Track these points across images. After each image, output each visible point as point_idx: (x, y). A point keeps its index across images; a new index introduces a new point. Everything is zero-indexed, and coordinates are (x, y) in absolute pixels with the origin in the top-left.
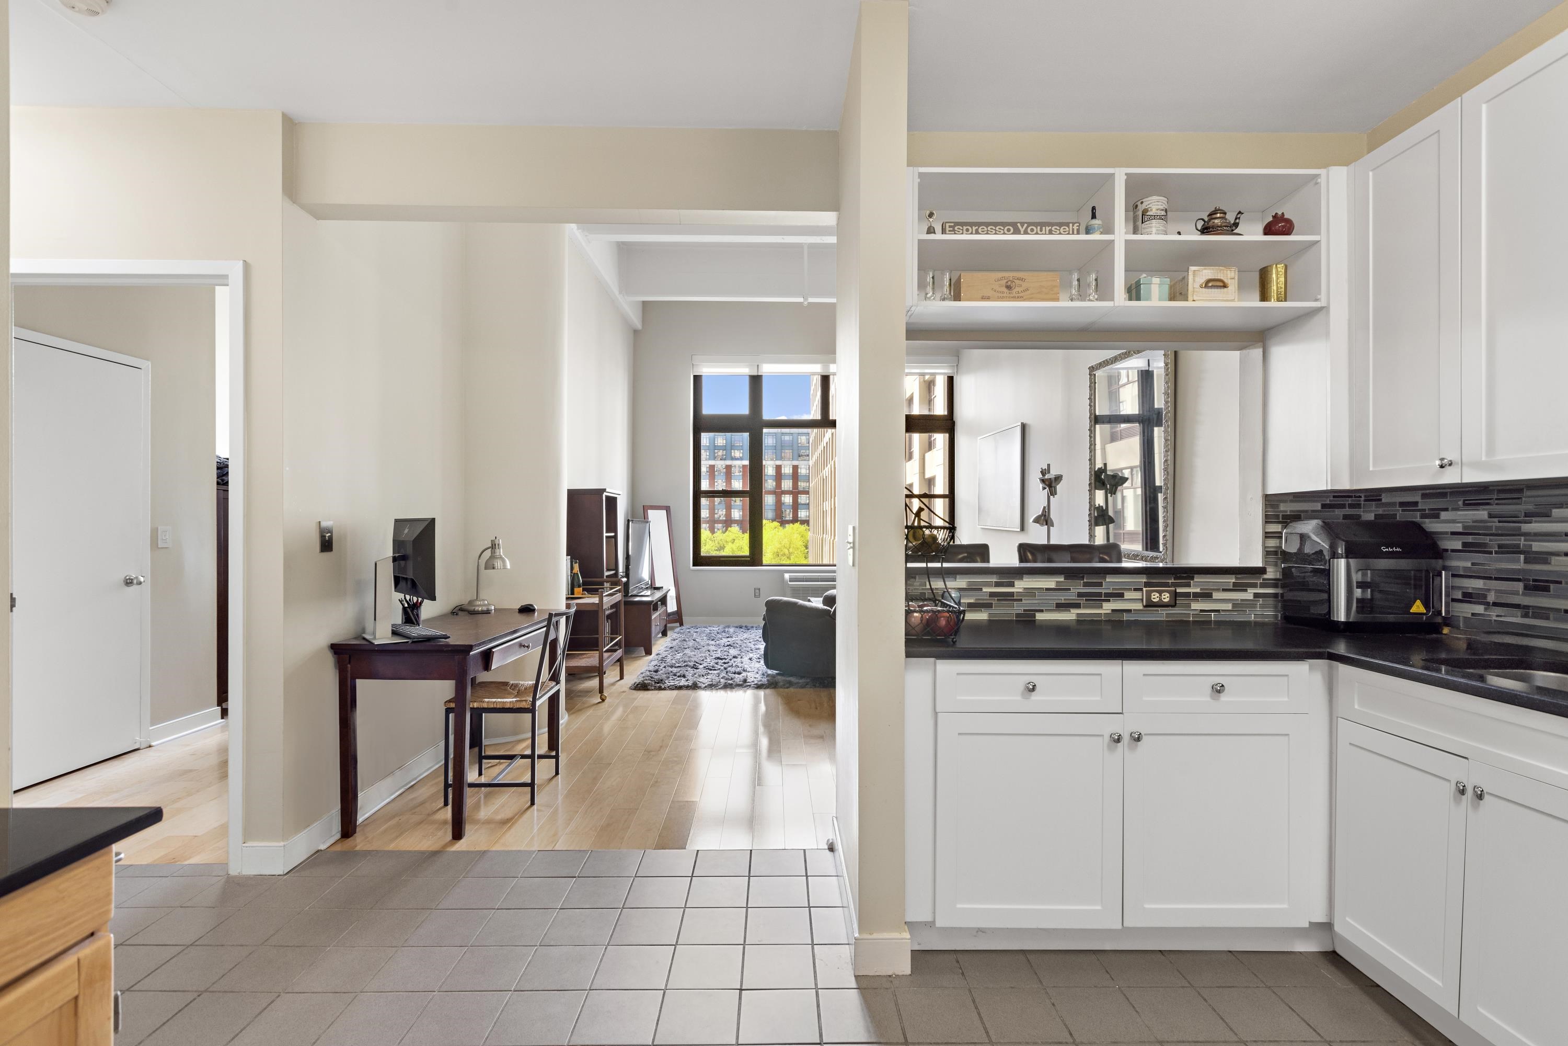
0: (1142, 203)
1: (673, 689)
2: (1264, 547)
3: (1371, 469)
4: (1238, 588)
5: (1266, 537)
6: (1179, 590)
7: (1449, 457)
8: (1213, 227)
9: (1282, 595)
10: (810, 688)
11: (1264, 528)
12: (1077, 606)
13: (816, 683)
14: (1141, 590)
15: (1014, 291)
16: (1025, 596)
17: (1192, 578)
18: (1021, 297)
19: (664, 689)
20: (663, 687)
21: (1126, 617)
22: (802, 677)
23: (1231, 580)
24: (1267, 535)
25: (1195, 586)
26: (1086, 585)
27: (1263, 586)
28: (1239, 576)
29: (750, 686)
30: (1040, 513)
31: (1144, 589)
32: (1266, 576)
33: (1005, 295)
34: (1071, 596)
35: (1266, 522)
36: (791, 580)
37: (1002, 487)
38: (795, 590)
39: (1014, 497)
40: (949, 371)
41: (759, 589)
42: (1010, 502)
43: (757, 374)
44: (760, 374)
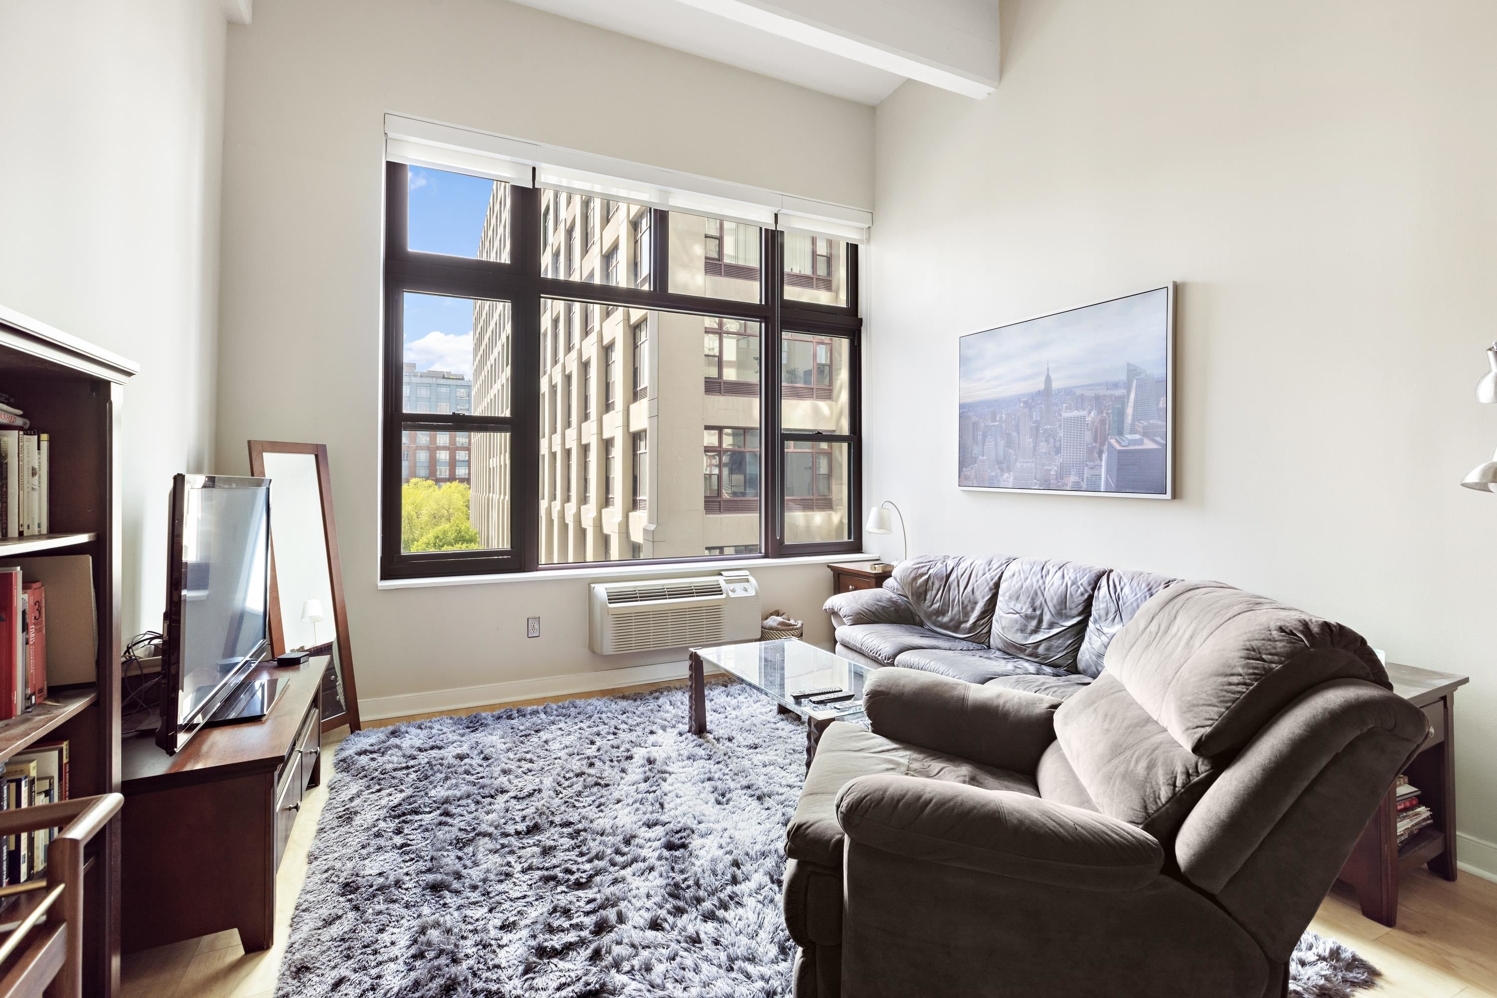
36: (614, 598)
37: (1065, 415)
38: (621, 619)
39: (1133, 431)
40: (853, 237)
41: (538, 619)
42: (1113, 441)
43: (531, 186)
44: (537, 186)
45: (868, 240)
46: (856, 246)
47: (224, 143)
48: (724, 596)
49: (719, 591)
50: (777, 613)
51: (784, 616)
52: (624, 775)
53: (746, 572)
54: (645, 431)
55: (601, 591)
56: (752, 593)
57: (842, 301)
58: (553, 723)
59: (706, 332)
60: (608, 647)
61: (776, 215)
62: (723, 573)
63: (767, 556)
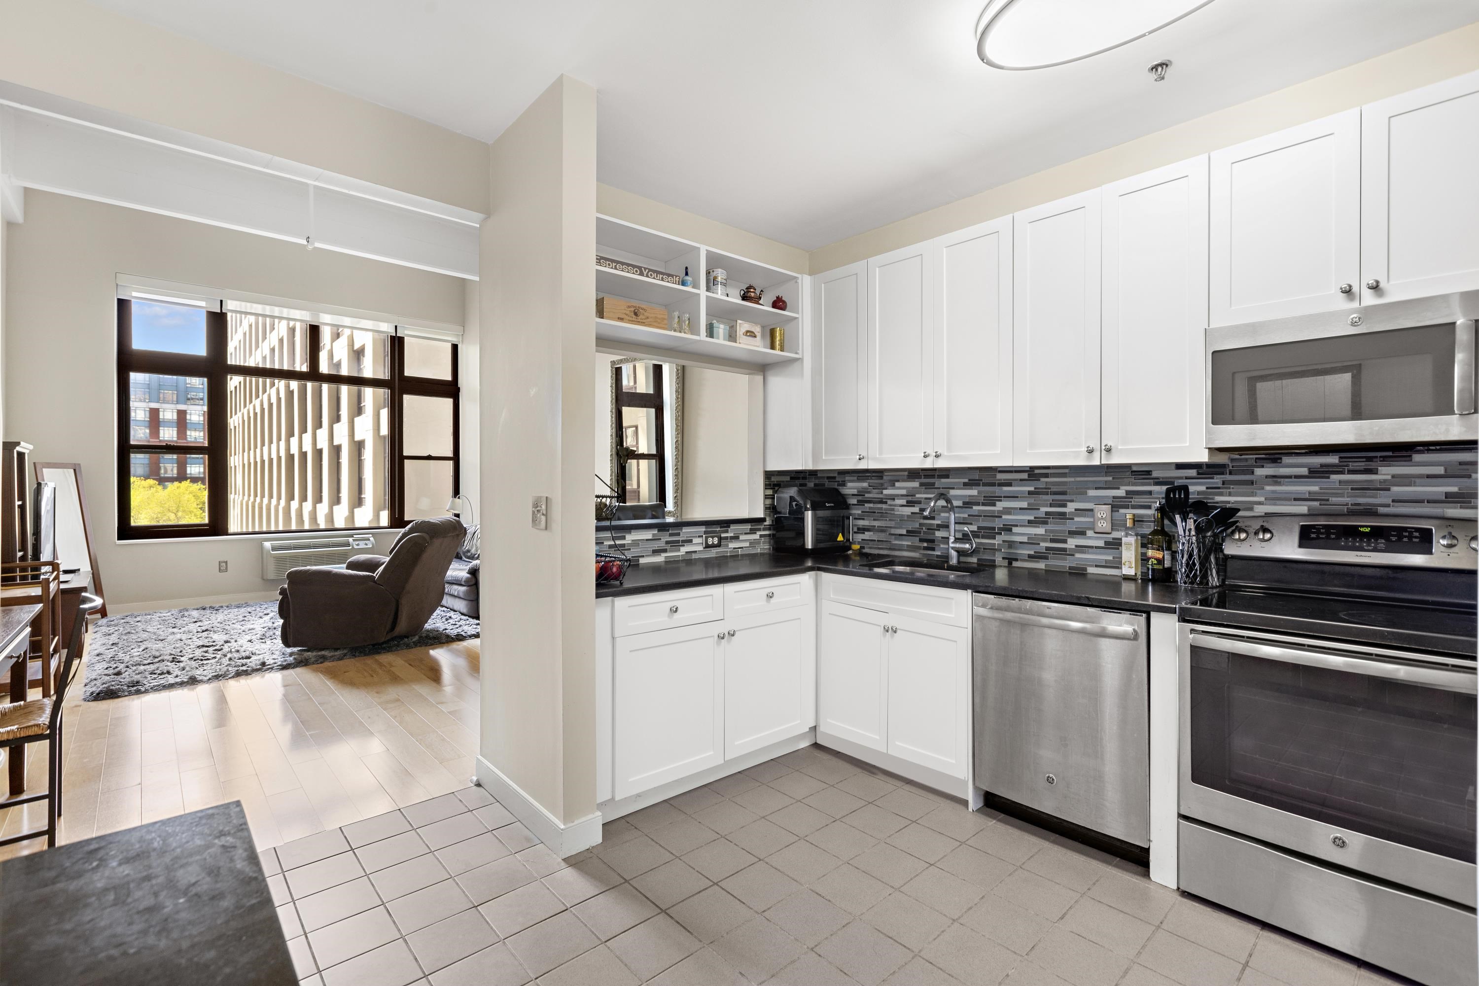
0: (713, 271)
1: (161, 690)
2: (765, 505)
3: (824, 458)
4: (753, 531)
5: (766, 498)
6: (723, 535)
7: (864, 454)
8: (749, 297)
9: (773, 535)
11: (764, 493)
12: (665, 551)
13: (355, 652)
14: (702, 536)
15: (640, 317)
16: (632, 546)
17: (729, 527)
18: (644, 323)
19: (146, 691)
20: (143, 689)
21: (694, 556)
22: (336, 649)
23: (748, 527)
24: (766, 497)
25: (731, 532)
26: (671, 535)
27: (764, 529)
28: (753, 524)
29: (272, 668)
31: (704, 536)
32: (765, 523)
33: (633, 319)
34: (661, 544)
35: (766, 489)
36: (274, 549)
38: (279, 560)
40: (455, 340)
41: (226, 562)
43: (219, 311)
44: (223, 311)
45: (464, 342)
46: (457, 345)
48: (350, 548)
49: (349, 545)
53: (371, 535)
56: (370, 546)
57: (449, 378)
60: (272, 575)
61: (396, 327)
62: (354, 536)
63: (391, 527)
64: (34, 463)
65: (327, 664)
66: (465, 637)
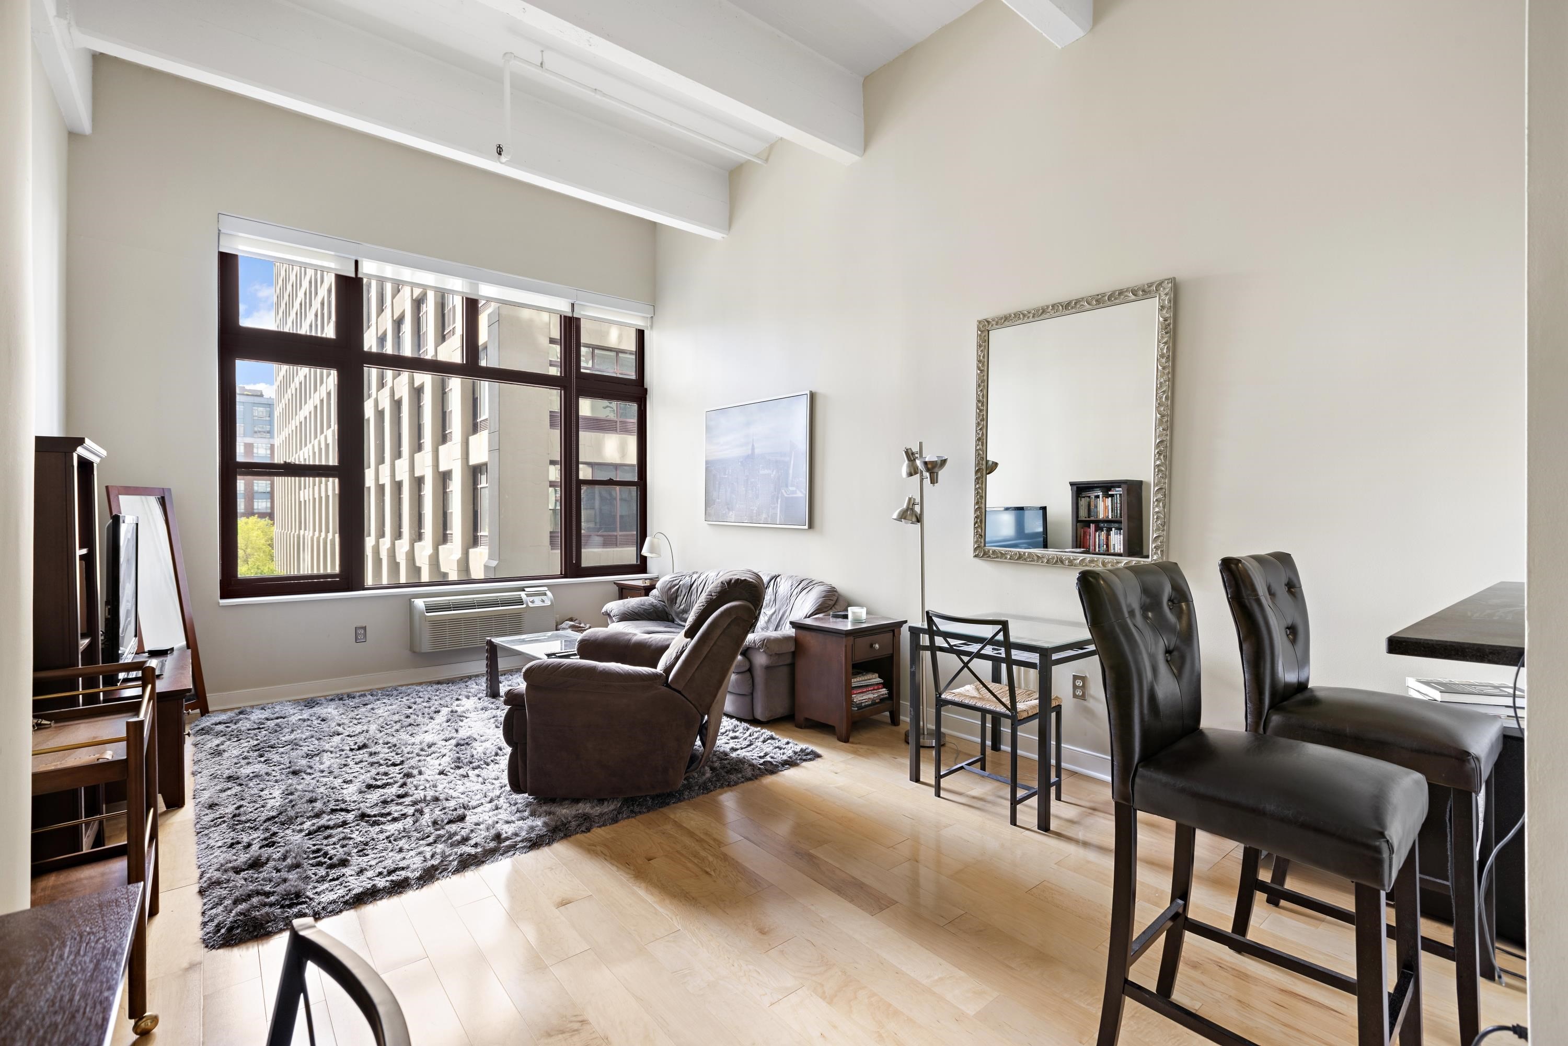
10: (628, 817)
22: (601, 801)
30: (905, 506)
36: (429, 609)
37: (762, 472)
38: (437, 624)
39: (792, 486)
40: (641, 324)
41: (365, 628)
42: (783, 491)
43: (353, 275)
44: (360, 275)
45: (652, 327)
46: (643, 331)
47: (68, 235)
48: (524, 606)
49: (521, 602)
50: (571, 620)
51: (576, 622)
52: (432, 720)
53: (546, 588)
54: (486, 464)
55: (420, 603)
56: (548, 603)
57: (632, 375)
58: (378, 700)
59: (551, 365)
60: (426, 646)
61: (573, 305)
62: (526, 589)
63: (565, 577)
64: (107, 487)
65: (599, 833)
66: (777, 766)
